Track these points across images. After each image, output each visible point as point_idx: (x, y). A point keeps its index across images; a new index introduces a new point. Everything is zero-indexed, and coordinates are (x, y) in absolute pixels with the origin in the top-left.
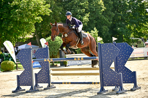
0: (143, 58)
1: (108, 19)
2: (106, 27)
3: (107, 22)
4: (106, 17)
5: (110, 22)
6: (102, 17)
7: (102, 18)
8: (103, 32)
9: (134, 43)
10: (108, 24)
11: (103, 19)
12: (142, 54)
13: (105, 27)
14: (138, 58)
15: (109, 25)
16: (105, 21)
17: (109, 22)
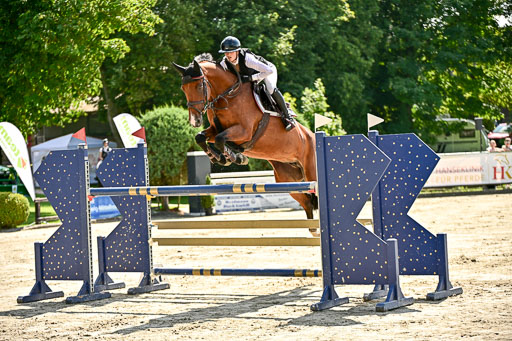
0: (480, 189)
1: (362, 50)
2: (355, 77)
3: (355, 62)
4: (353, 42)
5: (366, 59)
6: (339, 42)
7: (340, 47)
8: (344, 94)
9: (448, 134)
10: (360, 66)
11: (343, 49)
12: (473, 174)
13: (349, 80)
14: (462, 190)
15: (365, 69)
16: (351, 58)
17: (362, 60)
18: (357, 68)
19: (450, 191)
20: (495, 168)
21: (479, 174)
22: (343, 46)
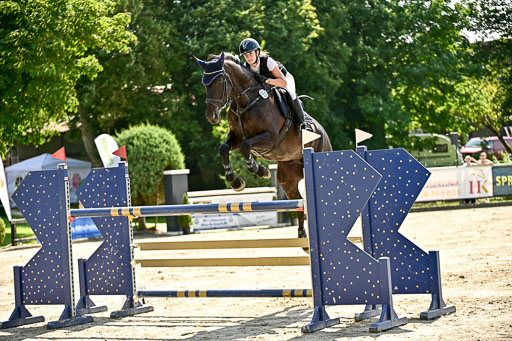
0: (457, 204)
1: (330, 69)
2: (321, 97)
3: (323, 81)
4: (322, 61)
5: (335, 78)
6: (307, 60)
7: (308, 66)
9: (421, 150)
10: (328, 84)
11: (311, 67)
12: (450, 188)
14: (439, 204)
15: (332, 88)
16: (319, 76)
17: (331, 79)
18: (324, 87)
19: (427, 206)
20: (471, 183)
21: (456, 188)
22: (312, 64)
